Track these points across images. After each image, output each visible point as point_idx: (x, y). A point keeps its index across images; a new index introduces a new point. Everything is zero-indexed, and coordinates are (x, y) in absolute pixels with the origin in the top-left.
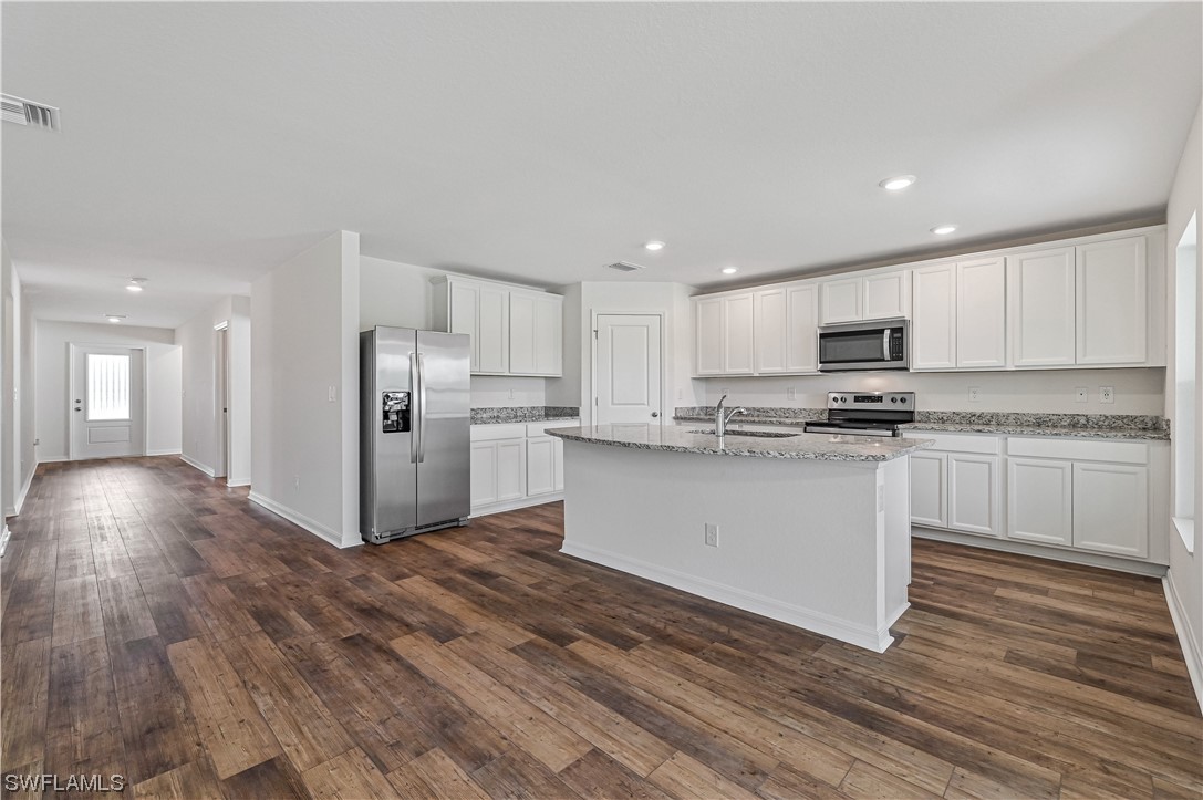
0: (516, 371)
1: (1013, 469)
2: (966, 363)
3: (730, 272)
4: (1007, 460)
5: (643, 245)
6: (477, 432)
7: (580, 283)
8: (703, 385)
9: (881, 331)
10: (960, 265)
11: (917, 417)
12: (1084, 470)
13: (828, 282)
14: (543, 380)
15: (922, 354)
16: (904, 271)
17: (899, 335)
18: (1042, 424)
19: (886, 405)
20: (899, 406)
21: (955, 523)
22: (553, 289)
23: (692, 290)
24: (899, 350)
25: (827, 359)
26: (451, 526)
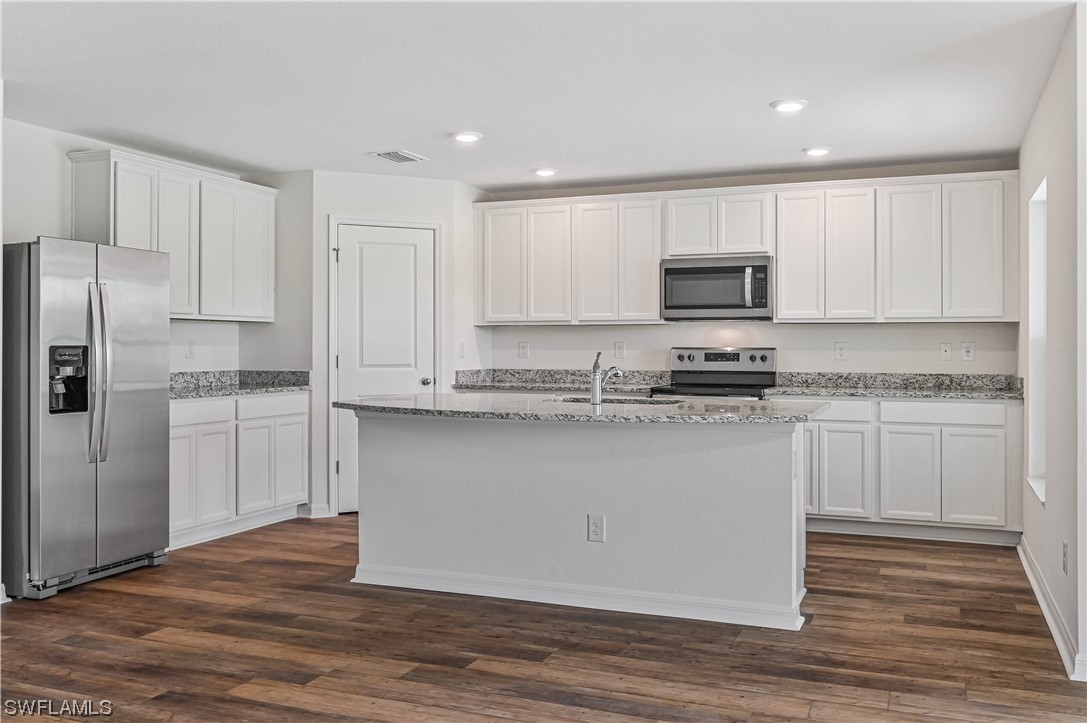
0: (209, 311)
1: (885, 437)
2: (837, 313)
3: (546, 174)
4: (880, 427)
5: (451, 135)
6: (181, 412)
7: (312, 171)
8: (488, 336)
9: (742, 270)
10: (829, 192)
11: (778, 381)
12: (952, 435)
13: (675, 199)
14: (236, 327)
15: (789, 300)
16: (766, 193)
17: (762, 276)
18: (910, 386)
19: (744, 365)
20: (758, 366)
21: (828, 508)
22: (256, 176)
23: (476, 193)
24: (761, 296)
25: (675, 303)
26: (144, 566)
